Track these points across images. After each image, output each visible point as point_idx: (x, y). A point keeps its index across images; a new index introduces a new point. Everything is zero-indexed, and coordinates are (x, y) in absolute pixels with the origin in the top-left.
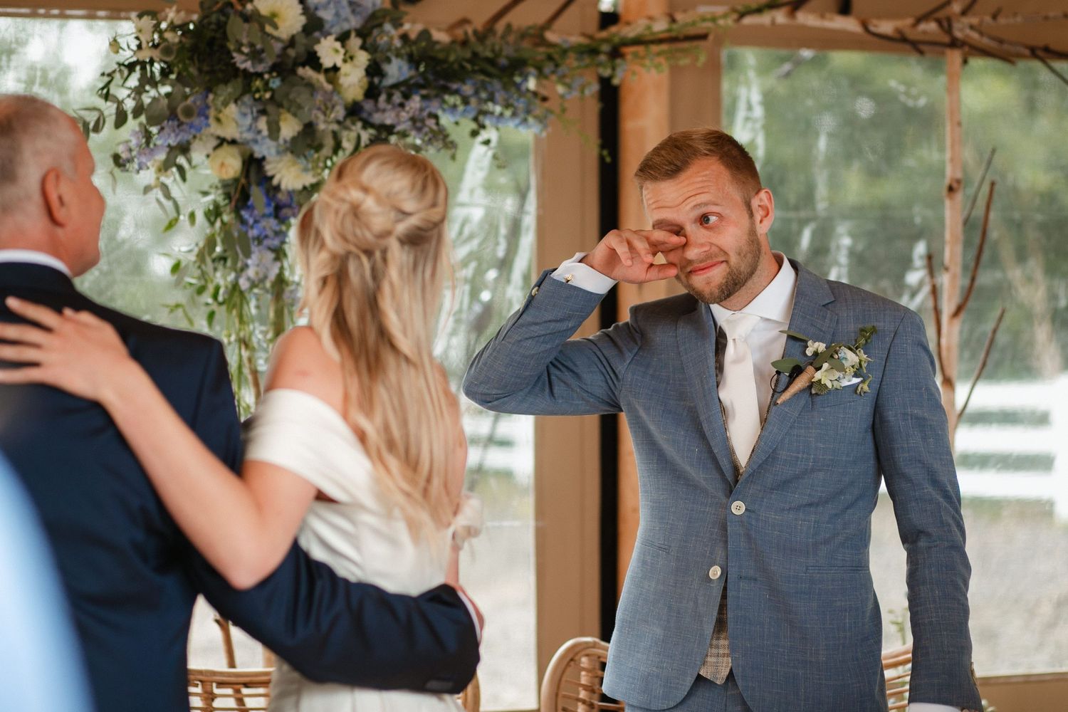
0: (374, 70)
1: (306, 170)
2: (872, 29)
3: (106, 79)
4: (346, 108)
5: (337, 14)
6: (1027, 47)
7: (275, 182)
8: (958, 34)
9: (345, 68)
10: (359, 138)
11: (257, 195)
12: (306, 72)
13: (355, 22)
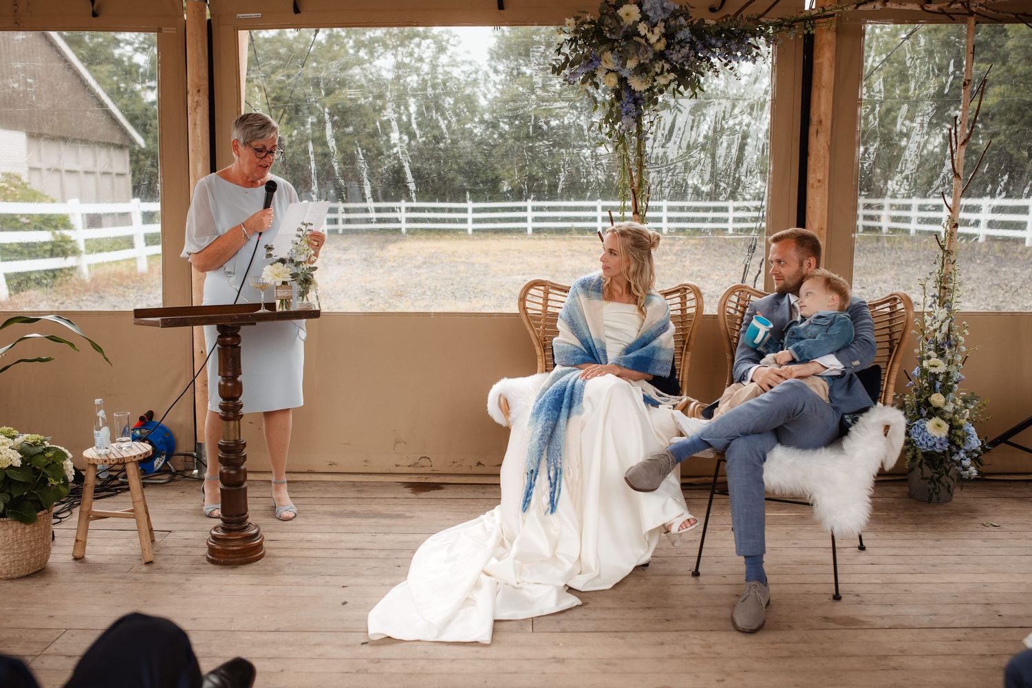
0: (669, 35)
1: (642, 82)
2: (926, 8)
3: (559, 46)
4: (655, 54)
5: (655, 13)
6: (1013, 14)
7: (632, 88)
8: (974, 9)
9: (649, 35)
10: (663, 66)
11: (624, 94)
12: (637, 39)
13: (664, 16)
